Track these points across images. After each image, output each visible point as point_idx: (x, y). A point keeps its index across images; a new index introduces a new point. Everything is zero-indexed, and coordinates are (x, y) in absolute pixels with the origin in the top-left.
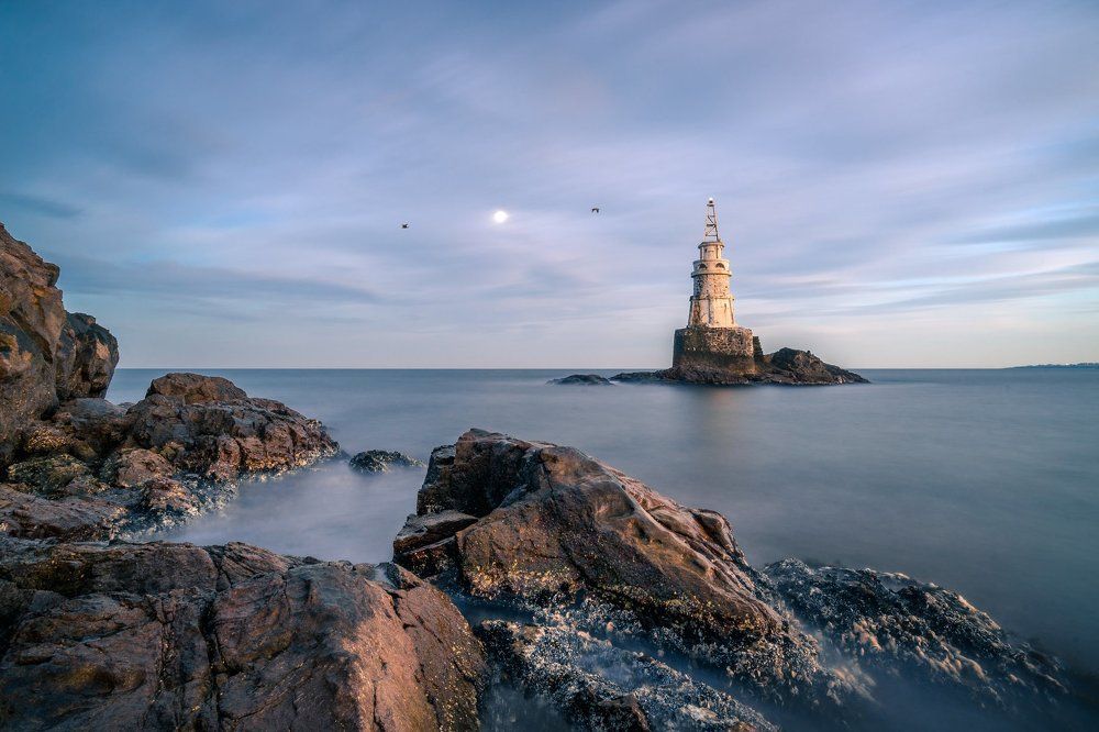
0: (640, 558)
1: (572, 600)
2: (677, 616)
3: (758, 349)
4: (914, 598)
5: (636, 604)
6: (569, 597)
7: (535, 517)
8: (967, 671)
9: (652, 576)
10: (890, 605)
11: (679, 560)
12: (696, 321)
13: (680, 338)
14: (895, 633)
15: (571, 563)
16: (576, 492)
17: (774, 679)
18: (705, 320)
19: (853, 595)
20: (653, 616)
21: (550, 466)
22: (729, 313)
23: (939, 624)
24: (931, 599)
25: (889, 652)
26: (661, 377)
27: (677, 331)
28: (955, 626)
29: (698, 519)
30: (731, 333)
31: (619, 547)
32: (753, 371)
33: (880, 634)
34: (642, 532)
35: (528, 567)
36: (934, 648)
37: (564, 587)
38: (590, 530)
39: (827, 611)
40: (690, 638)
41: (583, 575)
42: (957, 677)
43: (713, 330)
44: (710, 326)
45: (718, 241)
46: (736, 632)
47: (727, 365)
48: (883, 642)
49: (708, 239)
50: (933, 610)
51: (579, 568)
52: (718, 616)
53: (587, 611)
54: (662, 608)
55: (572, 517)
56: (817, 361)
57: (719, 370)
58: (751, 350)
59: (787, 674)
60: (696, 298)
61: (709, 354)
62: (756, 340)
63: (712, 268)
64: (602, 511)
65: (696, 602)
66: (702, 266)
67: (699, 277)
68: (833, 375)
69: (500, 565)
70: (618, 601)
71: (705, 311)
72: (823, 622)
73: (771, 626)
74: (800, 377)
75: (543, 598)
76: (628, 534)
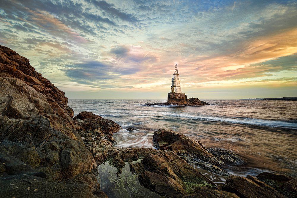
0: (195, 149)
1: (187, 154)
2: (201, 155)
3: (186, 98)
4: (228, 153)
5: (195, 154)
7: (180, 143)
8: (234, 161)
9: (197, 151)
10: (225, 154)
11: (200, 149)
12: (173, 91)
13: (169, 95)
14: (226, 157)
15: (186, 149)
16: (185, 140)
17: (213, 162)
18: (175, 91)
19: (220, 153)
20: (198, 156)
21: (180, 136)
22: (180, 90)
23: (231, 156)
24: (230, 153)
25: (225, 159)
26: (165, 104)
27: (168, 94)
28: (232, 156)
29: (199, 143)
30: (180, 94)
31: (192, 147)
32: (185, 103)
33: (224, 157)
34: (195, 145)
35: (180, 150)
36: (230, 159)
37: (186, 152)
38: (188, 145)
39: (217, 155)
40: (203, 158)
41: (188, 151)
42: (233, 162)
43: (176, 94)
44: (176, 93)
45: (178, 73)
46: (209, 157)
47: (179, 101)
48: (224, 158)
49: (175, 73)
50: (230, 154)
51: (187, 150)
52: (206, 155)
53: (189, 155)
54: (199, 155)
55: (185, 144)
56: (199, 101)
57: (178, 103)
58: (185, 98)
59: (215, 162)
60: (173, 86)
61: (176, 99)
62: (186, 95)
63: (176, 80)
64: (189, 143)
65: (203, 154)
66: (174, 79)
67: (173, 81)
68: (203, 104)
69: (177, 150)
70: (193, 154)
71: (175, 89)
72: (217, 156)
73: (212, 156)
74: (196, 104)
75: (183, 153)
76: (193, 146)
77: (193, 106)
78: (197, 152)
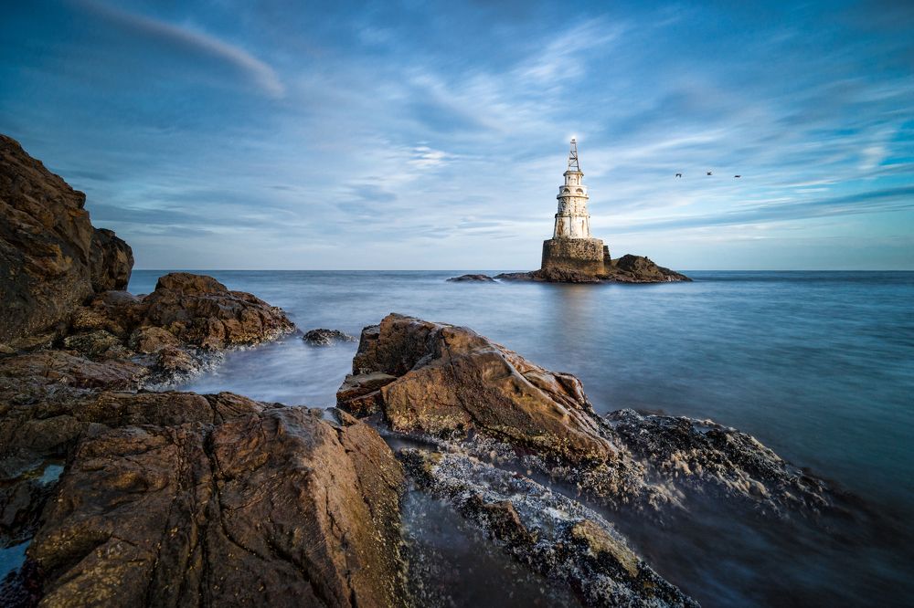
0: (515, 406)
1: (466, 436)
2: (542, 448)
3: (607, 255)
4: (718, 438)
5: (512, 439)
6: (463, 434)
7: (438, 377)
8: (753, 490)
9: (523, 419)
10: (699, 442)
11: (544, 408)
12: (560, 234)
13: (547, 246)
14: (702, 462)
15: (465, 409)
16: (468, 360)
17: (611, 493)
18: (567, 232)
19: (672, 435)
20: (524, 447)
21: (449, 340)
22: (585, 226)
23: (735, 456)
24: (730, 439)
25: (697, 475)
26: (532, 277)
27: (545, 242)
28: (747, 458)
29: (558, 379)
30: (587, 243)
31: (499, 398)
32: (602, 272)
33: (691, 463)
34: (517, 388)
35: (433, 412)
36: (730, 474)
37: (460, 427)
38: (479, 387)
39: (651, 446)
40: (551, 462)
41: (474, 418)
42: (746, 494)
43: (573, 241)
44: (571, 238)
45: (579, 171)
46: (584, 459)
47: (582, 267)
48: (692, 468)
49: (571, 169)
50: (731, 446)
51: (470, 413)
52: (571, 448)
53: (476, 443)
54: (530, 443)
55: (466, 378)
56: (653, 265)
57: (576, 271)
58: (602, 256)
59: (621, 489)
60: (560, 215)
61: (569, 259)
62: (606, 248)
63: (573, 192)
64: (487, 373)
65: (556, 438)
66: (566, 190)
67: (562, 199)
68: (664, 275)
69: (413, 410)
70: (499, 437)
71: (567, 226)
72: (649, 453)
73: (611, 455)
74: (638, 277)
75: (444, 434)
76: (507, 390)
77: (631, 282)
78: (521, 424)
